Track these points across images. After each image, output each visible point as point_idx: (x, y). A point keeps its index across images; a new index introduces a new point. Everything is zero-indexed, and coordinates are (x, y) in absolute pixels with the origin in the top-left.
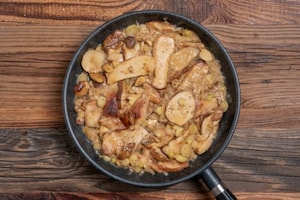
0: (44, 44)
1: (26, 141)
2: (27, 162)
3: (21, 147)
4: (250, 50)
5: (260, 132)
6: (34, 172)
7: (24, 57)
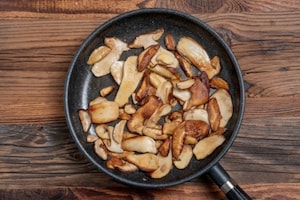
0: (58, 38)
1: (42, 136)
2: (44, 158)
3: (37, 142)
4: (267, 38)
5: (279, 121)
6: (51, 167)
7: (38, 51)
